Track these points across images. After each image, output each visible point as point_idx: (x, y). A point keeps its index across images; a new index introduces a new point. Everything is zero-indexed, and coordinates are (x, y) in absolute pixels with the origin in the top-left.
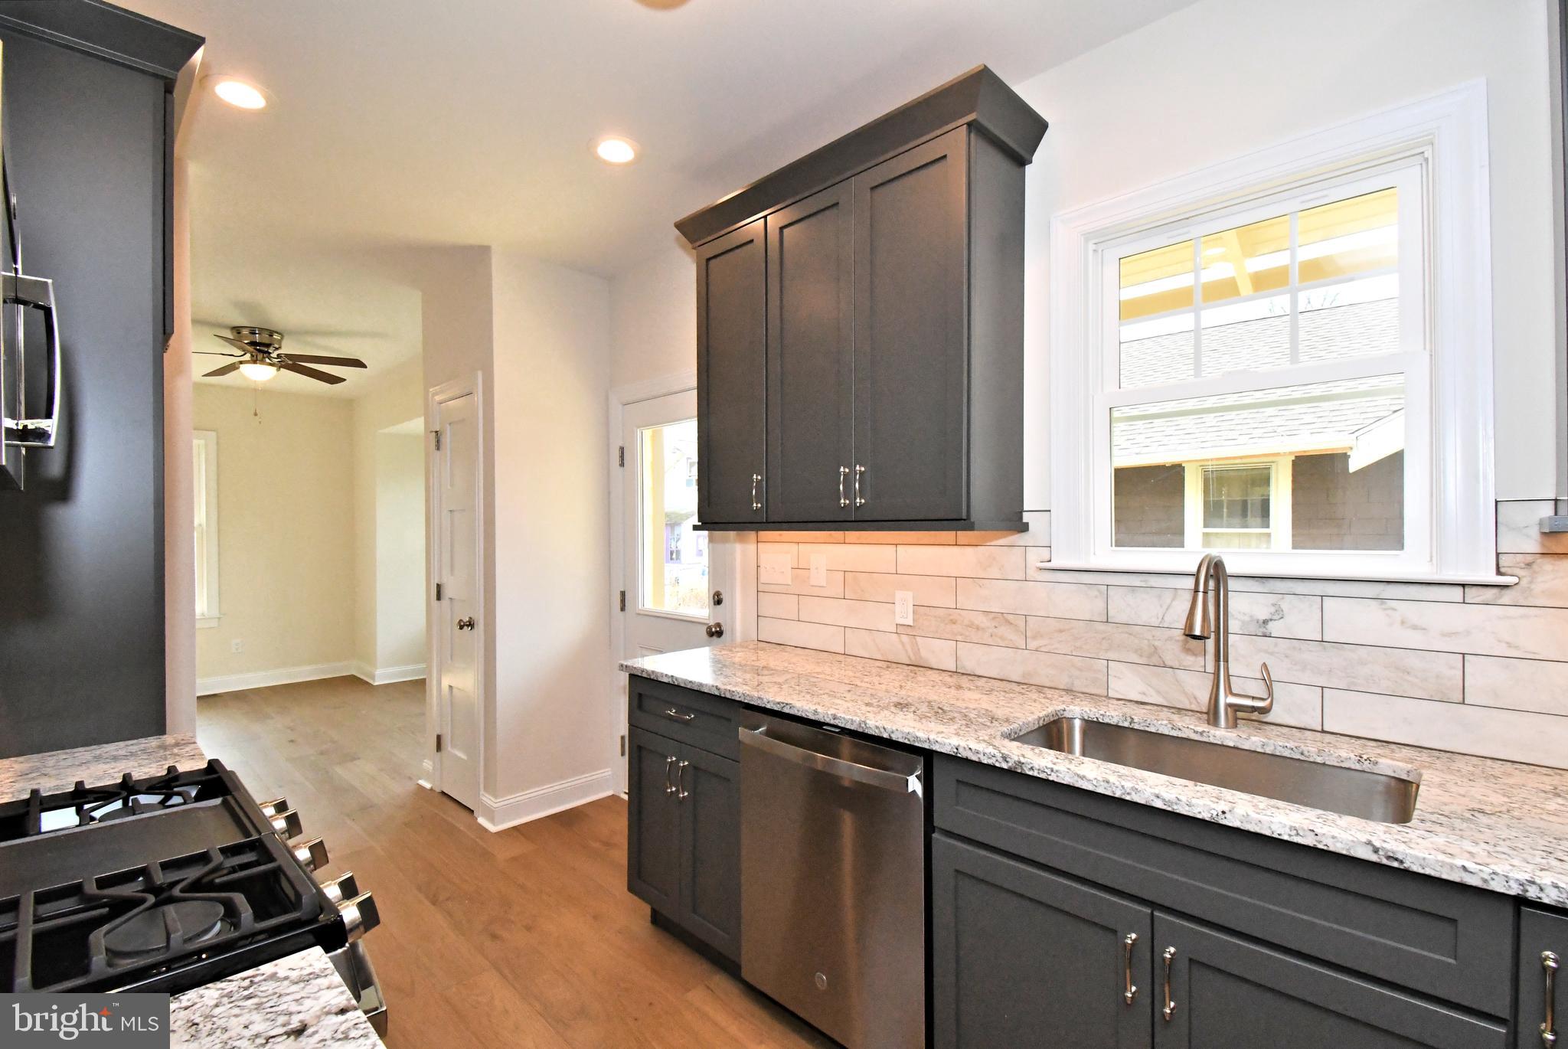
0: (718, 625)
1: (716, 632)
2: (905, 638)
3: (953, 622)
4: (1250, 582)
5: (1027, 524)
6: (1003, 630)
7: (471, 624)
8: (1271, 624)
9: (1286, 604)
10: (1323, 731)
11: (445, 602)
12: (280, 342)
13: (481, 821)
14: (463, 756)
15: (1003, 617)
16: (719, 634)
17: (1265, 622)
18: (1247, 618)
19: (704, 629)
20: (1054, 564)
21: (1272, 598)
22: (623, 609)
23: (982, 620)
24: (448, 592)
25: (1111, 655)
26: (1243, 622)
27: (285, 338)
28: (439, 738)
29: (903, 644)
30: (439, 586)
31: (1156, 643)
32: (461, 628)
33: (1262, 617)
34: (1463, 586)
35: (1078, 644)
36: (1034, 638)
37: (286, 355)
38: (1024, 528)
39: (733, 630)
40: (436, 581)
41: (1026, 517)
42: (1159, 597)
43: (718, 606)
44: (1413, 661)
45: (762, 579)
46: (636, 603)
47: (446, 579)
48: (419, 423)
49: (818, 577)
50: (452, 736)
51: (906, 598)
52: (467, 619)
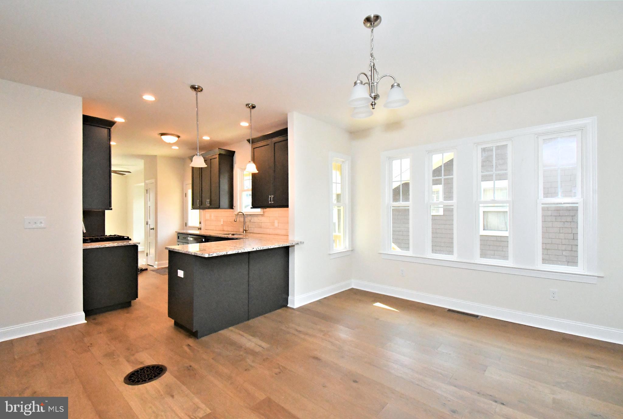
0: (200, 228)
3: (227, 223)
4: (247, 215)
6: (231, 224)
7: (153, 229)
9: (250, 218)
11: (148, 225)
13: (154, 267)
14: (151, 256)
15: (231, 222)
16: (201, 229)
17: (248, 220)
19: (198, 228)
21: (248, 217)
22: (185, 226)
24: (149, 223)
27: (114, 167)
28: (147, 253)
30: (147, 221)
32: (151, 230)
36: (234, 225)
37: (115, 171)
38: (233, 209)
41: (234, 207)
43: (200, 224)
45: (205, 218)
46: (188, 225)
47: (149, 220)
48: (143, 184)
49: (213, 217)
50: (149, 253)
51: (222, 220)
52: (152, 228)
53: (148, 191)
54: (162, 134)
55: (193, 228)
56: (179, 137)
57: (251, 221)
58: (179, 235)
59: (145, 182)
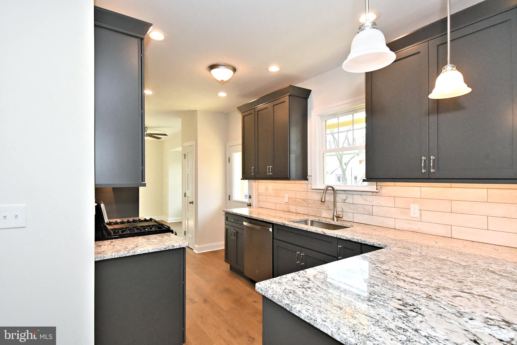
0: (250, 203)
1: (250, 205)
2: (287, 205)
3: (295, 201)
4: (343, 191)
5: (308, 179)
6: (304, 203)
7: (192, 203)
8: (346, 200)
9: (348, 196)
10: (353, 222)
11: (186, 197)
12: (147, 130)
13: (195, 251)
14: (191, 236)
15: (304, 200)
17: (345, 200)
18: (342, 199)
19: (247, 204)
20: (312, 188)
21: (346, 195)
22: (229, 200)
23: (300, 201)
24: (187, 195)
25: (322, 208)
26: (342, 200)
27: (148, 129)
28: (185, 232)
29: (286, 206)
30: (185, 193)
31: (329, 205)
32: (190, 203)
33: (345, 199)
34: (372, 192)
35: (317, 205)
36: (309, 204)
37: (149, 134)
38: (307, 180)
39: (253, 205)
40: (184, 192)
41: (308, 177)
42: (329, 195)
43: (250, 199)
44: (366, 207)
45: (259, 192)
46: (232, 198)
47: (187, 192)
48: (180, 149)
49: (270, 191)
50: (188, 231)
51: (287, 196)
52: (191, 201)
53: (186, 156)
54: (212, 67)
55: (240, 204)
56: (234, 70)
57: (346, 201)
58: (228, 215)
59: (182, 146)
